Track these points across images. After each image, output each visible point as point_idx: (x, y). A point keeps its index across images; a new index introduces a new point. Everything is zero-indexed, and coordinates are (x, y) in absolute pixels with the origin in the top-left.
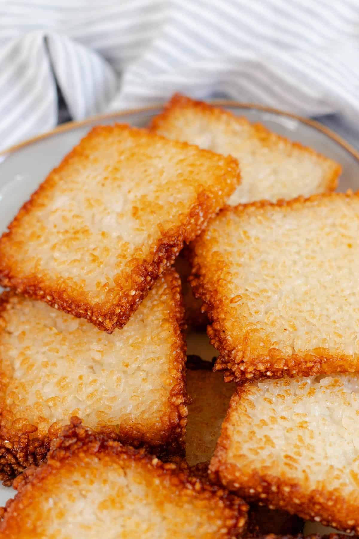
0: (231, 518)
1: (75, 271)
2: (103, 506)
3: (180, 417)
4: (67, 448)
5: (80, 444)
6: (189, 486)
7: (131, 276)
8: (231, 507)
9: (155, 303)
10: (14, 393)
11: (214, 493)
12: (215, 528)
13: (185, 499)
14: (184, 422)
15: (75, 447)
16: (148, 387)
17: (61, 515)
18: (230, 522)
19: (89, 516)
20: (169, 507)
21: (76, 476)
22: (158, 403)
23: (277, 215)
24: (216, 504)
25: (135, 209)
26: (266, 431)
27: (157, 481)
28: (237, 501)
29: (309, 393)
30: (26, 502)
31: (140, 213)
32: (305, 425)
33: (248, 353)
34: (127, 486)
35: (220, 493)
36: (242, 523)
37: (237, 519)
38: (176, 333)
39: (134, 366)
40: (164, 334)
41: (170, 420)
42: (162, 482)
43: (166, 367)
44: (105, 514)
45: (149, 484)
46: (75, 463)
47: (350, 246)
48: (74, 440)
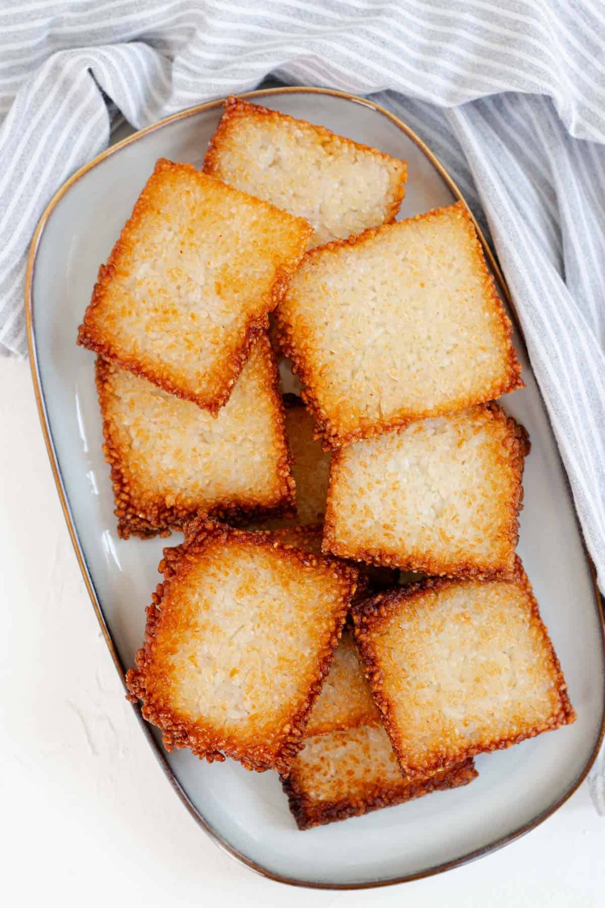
0: (345, 587)
1: (174, 356)
2: (240, 593)
3: (289, 489)
4: (201, 544)
5: (210, 538)
6: (308, 564)
7: (227, 364)
8: (343, 576)
9: (250, 371)
10: (135, 464)
11: (329, 566)
12: (333, 598)
13: (305, 575)
14: (293, 493)
15: (207, 541)
16: (257, 458)
17: (207, 607)
18: (344, 591)
19: (229, 603)
20: (293, 585)
21: (212, 569)
22: (268, 475)
23: (351, 255)
24: (331, 576)
25: (218, 285)
26: (364, 500)
27: (280, 562)
28: (348, 570)
29: (398, 447)
30: (176, 599)
31: (223, 289)
32: (397, 486)
33: (341, 429)
34: (256, 569)
35: (334, 565)
36: (354, 590)
37: (350, 586)
38: (274, 403)
39: (240, 438)
40: (264, 404)
41: (281, 492)
42: (284, 563)
43: (270, 439)
44: (243, 600)
45: (275, 567)
46: (209, 557)
47: (422, 285)
48: (205, 534)
